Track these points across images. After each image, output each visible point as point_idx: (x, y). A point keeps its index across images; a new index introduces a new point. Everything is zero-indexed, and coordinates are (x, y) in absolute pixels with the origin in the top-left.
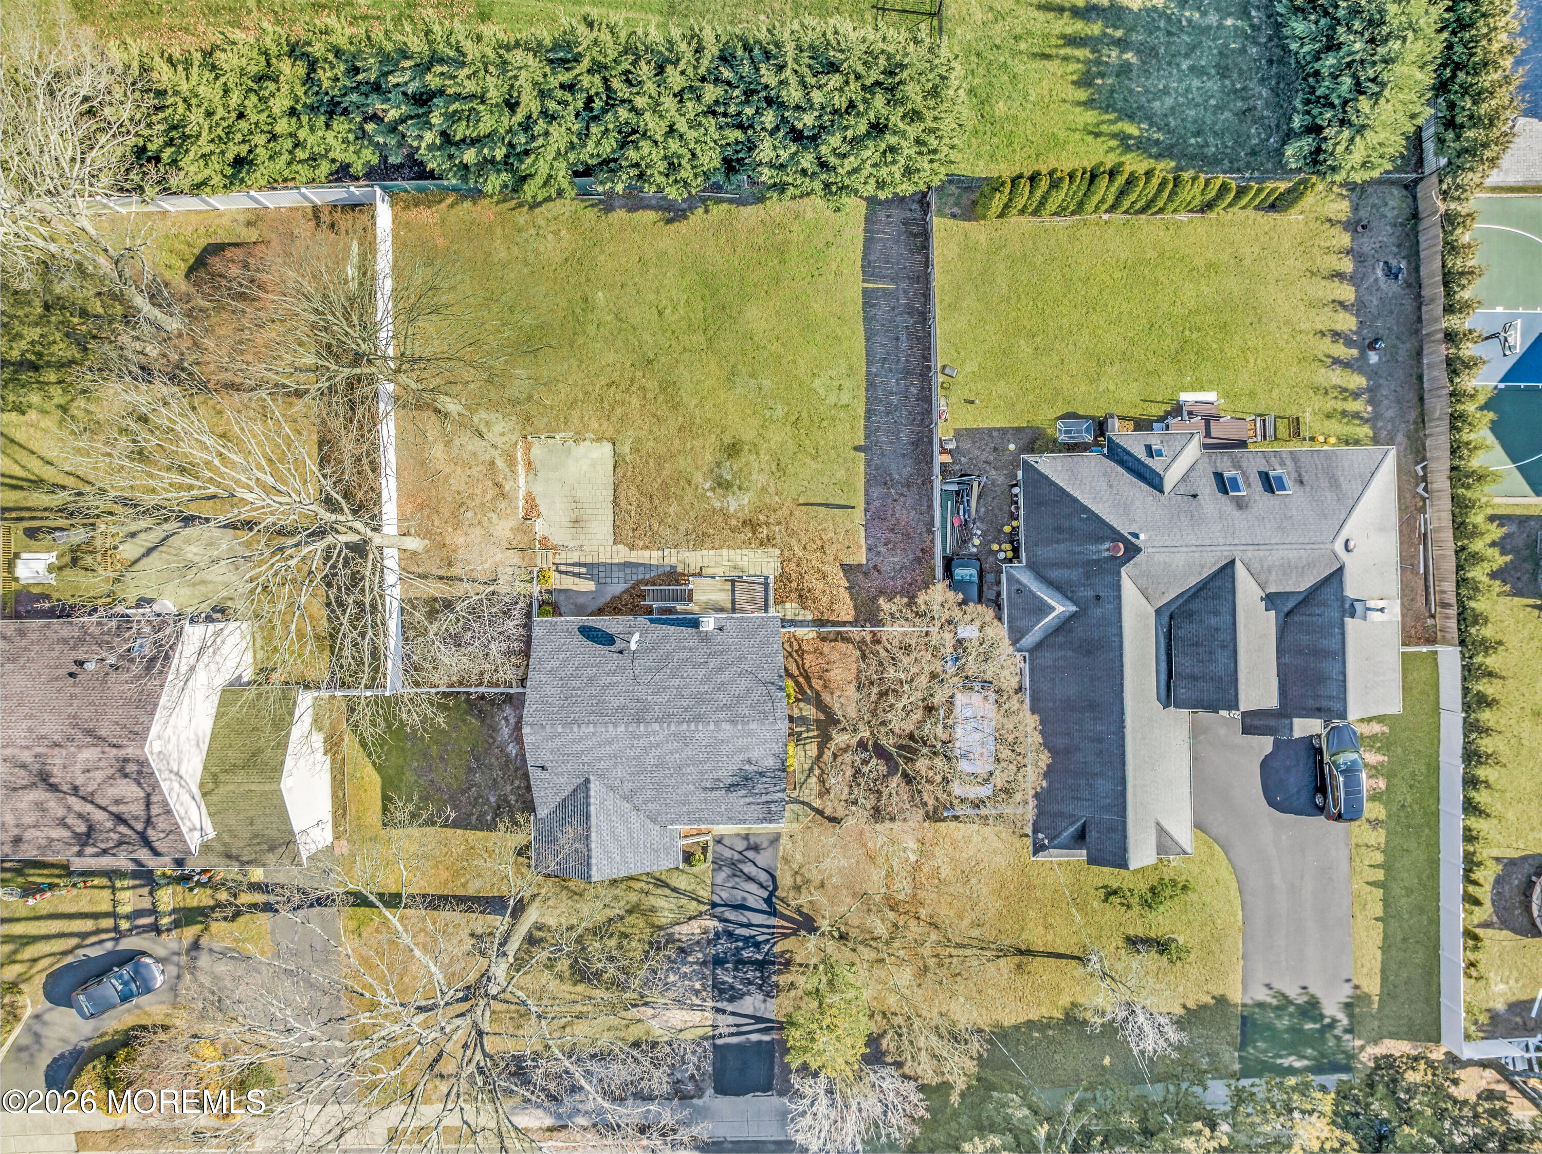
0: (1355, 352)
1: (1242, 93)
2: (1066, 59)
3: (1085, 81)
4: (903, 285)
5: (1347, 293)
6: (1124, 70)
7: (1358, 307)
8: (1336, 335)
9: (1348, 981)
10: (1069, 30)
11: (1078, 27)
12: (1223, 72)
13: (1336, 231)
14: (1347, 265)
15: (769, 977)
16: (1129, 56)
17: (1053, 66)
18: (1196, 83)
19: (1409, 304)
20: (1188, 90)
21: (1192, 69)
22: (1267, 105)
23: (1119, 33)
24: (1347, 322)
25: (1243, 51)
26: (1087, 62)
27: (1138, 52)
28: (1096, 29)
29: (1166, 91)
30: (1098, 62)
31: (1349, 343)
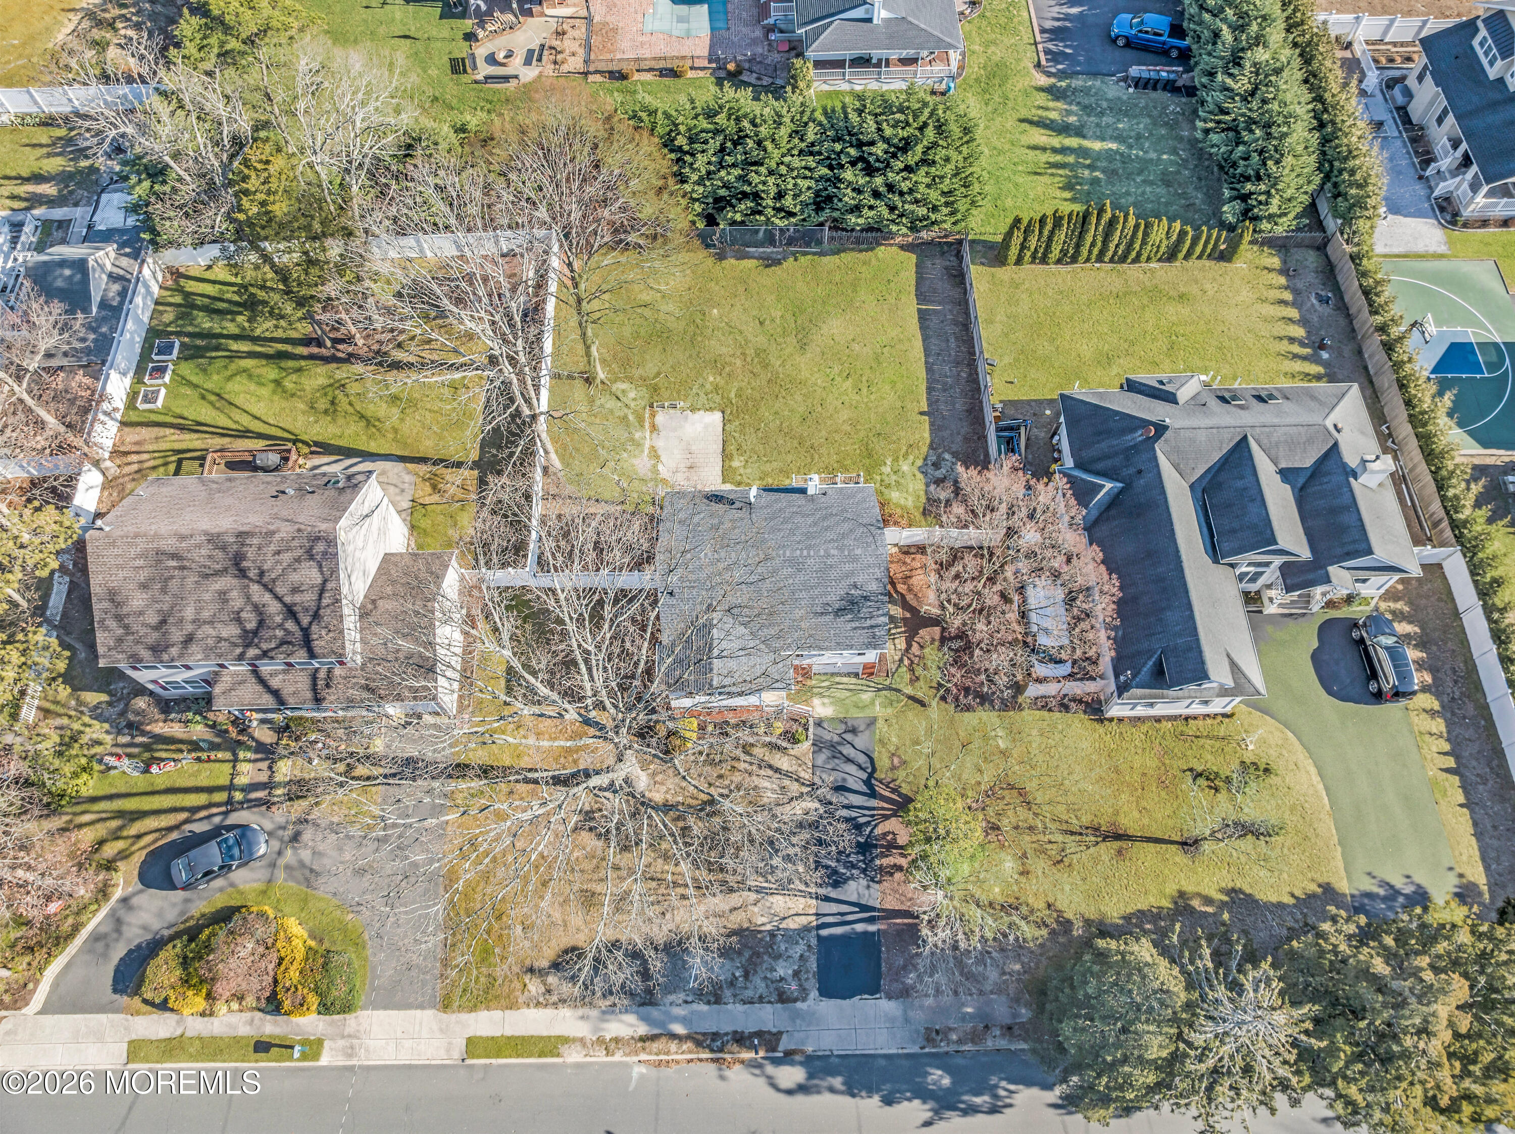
0: (1308, 351)
1: (1184, 195)
2: (1052, 175)
3: (1069, 187)
4: (948, 307)
5: (1294, 313)
6: (1095, 182)
7: (1303, 322)
8: (1292, 340)
9: (1451, 869)
10: (1051, 160)
11: (1058, 158)
12: (1168, 184)
13: (1273, 275)
14: (1288, 296)
15: (872, 860)
16: (1097, 174)
17: (1045, 179)
18: (1148, 189)
19: (1342, 322)
20: (1144, 193)
21: (1144, 181)
22: (1204, 203)
23: (1088, 162)
24: (1299, 332)
25: (1178, 172)
26: (1066, 176)
27: (1103, 172)
28: (1071, 159)
29: (1128, 193)
30: (1076, 177)
31: (1302, 344)
